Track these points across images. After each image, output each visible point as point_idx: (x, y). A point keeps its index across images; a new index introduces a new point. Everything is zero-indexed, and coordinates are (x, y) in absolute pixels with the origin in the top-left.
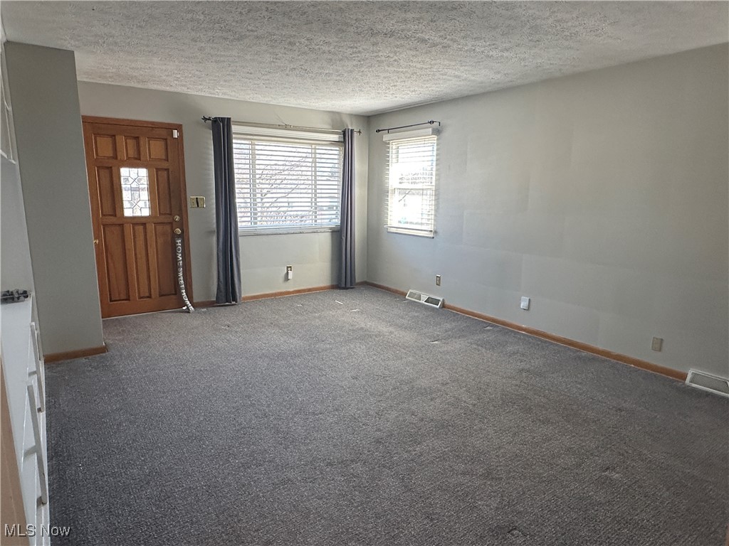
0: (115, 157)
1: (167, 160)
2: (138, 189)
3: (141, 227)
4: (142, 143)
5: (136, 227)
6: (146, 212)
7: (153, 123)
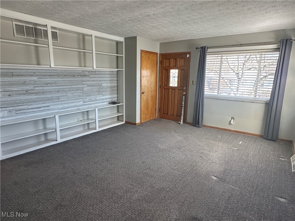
0: (169, 66)
1: (184, 66)
2: (175, 77)
3: (174, 90)
4: (177, 60)
5: (172, 90)
6: (176, 85)
7: (181, 53)
